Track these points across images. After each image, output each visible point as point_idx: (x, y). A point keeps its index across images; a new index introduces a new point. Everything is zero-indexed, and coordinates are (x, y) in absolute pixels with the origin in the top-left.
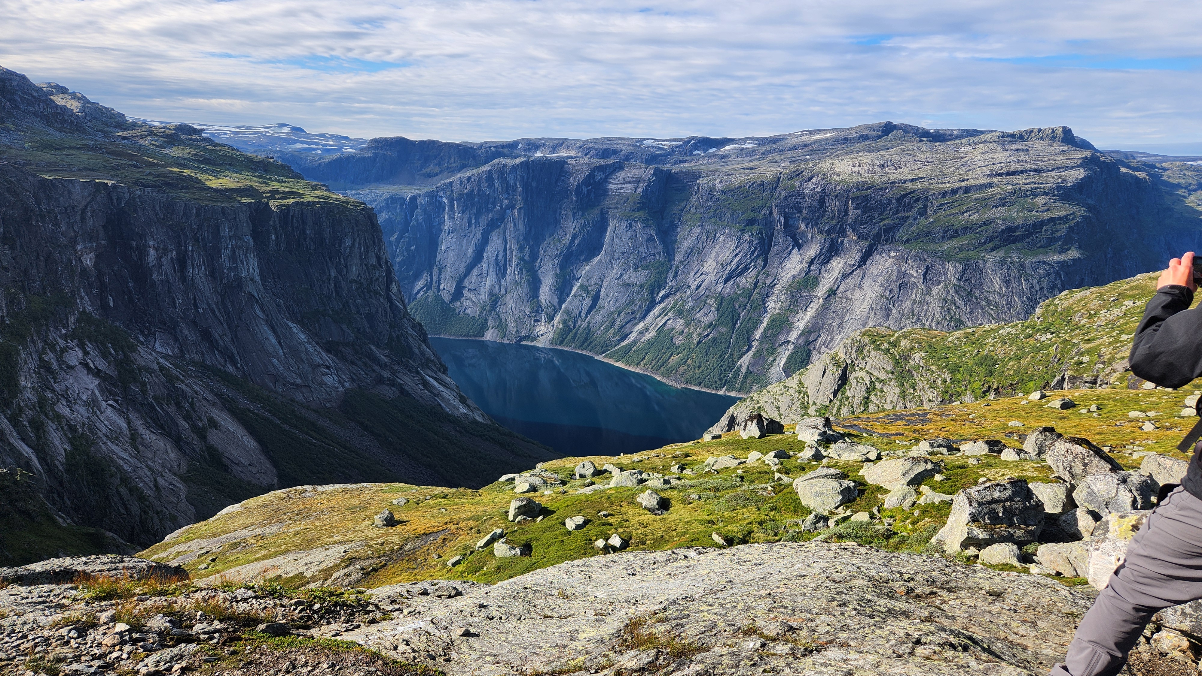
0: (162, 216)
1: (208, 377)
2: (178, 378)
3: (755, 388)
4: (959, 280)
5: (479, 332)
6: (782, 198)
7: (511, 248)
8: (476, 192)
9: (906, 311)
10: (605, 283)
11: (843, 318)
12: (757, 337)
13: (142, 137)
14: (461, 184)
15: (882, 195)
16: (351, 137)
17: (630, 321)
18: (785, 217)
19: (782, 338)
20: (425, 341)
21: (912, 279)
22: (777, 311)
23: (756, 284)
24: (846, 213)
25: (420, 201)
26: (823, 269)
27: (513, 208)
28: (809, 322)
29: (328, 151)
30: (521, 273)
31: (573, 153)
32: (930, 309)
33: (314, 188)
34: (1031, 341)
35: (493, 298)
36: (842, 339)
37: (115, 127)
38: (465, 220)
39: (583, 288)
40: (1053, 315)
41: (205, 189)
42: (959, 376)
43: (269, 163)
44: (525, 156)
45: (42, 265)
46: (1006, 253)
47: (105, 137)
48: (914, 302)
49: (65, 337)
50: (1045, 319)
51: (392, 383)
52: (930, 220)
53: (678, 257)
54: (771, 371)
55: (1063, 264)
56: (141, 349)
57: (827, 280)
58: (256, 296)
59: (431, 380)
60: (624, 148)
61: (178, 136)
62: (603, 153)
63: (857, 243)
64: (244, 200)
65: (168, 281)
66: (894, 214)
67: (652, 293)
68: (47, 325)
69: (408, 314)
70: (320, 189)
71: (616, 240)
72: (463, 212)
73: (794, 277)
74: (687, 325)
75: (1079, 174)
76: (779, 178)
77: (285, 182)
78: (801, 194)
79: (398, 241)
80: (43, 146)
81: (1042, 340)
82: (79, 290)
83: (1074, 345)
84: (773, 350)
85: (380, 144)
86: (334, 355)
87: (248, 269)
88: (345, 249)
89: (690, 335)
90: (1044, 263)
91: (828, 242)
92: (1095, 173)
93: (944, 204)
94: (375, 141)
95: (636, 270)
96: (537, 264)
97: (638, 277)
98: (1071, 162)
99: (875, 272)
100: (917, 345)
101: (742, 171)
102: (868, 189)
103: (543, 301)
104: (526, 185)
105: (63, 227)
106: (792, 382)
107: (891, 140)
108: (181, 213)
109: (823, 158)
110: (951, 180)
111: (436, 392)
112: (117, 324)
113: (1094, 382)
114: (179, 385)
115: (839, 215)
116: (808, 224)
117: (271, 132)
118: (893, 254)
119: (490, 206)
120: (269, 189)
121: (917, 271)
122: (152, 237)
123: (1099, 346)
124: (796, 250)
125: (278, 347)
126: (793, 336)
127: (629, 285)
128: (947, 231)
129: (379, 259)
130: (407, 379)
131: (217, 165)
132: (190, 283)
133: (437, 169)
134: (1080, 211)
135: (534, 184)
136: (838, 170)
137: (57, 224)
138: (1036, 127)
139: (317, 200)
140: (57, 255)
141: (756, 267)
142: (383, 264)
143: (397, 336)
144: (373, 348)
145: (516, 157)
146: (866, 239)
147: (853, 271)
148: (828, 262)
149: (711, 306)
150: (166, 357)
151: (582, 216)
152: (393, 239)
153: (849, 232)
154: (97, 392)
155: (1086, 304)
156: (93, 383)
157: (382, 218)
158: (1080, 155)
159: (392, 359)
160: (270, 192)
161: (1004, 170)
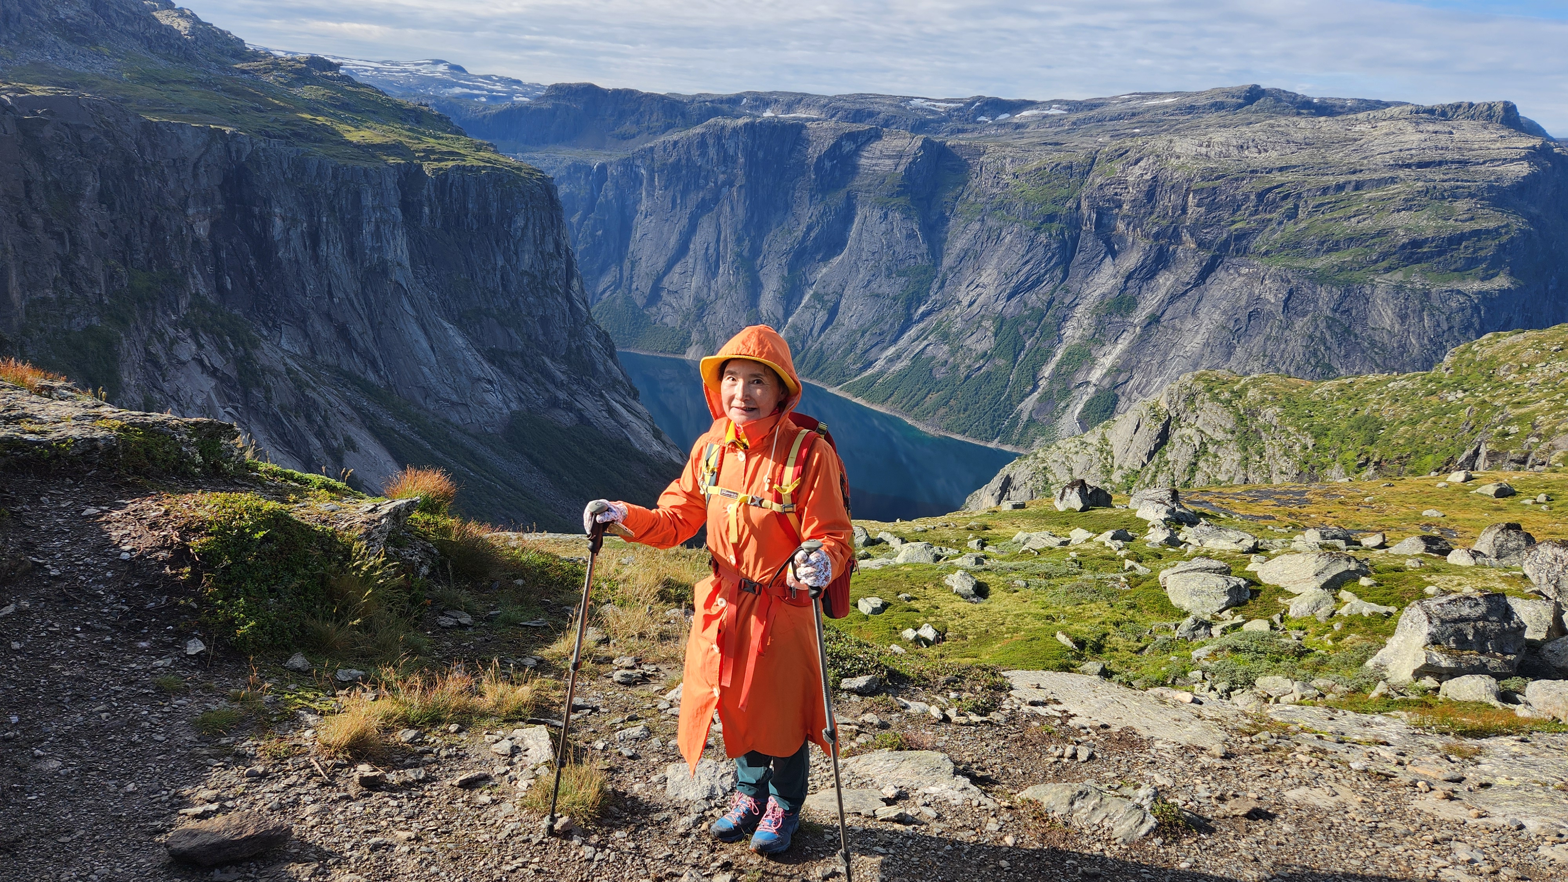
0: (290, 176)
1: (345, 385)
2: (308, 385)
3: (1037, 442)
4: (1335, 310)
5: (680, 348)
6: (1096, 186)
7: (725, 240)
8: (684, 162)
9: (1255, 350)
10: (847, 292)
11: (1166, 354)
12: (1046, 375)
13: (266, 71)
14: (665, 150)
15: (1237, 188)
16: (526, 81)
17: (877, 344)
18: (1098, 213)
19: (1080, 378)
20: (612, 356)
21: (1268, 307)
22: (1076, 341)
23: (1050, 303)
24: (1184, 210)
25: (612, 171)
26: (1145, 287)
27: (731, 185)
28: (1119, 358)
29: (495, 98)
30: (737, 273)
31: (814, 114)
32: (1290, 349)
33: (479, 148)
34: (1434, 400)
35: (700, 304)
36: (1163, 382)
37: (233, 56)
38: (669, 199)
39: (817, 297)
40: (1469, 366)
41: (342, 143)
42: (1326, 442)
43: (422, 112)
44: (750, 115)
45: (147, 231)
46: (1406, 276)
47: (220, 68)
48: (1268, 338)
49: (175, 325)
50: (1456, 370)
51: (569, 407)
52: (1302, 225)
53: (947, 262)
54: (1062, 421)
55: (1484, 296)
56: (265, 346)
57: (1149, 303)
58: (405, 286)
59: (618, 406)
60: (883, 109)
61: (310, 72)
62: (855, 115)
63: (1195, 252)
64: (391, 161)
65: (297, 261)
66: (1251, 215)
67: (908, 308)
68: (154, 309)
69: (593, 320)
70: (486, 150)
71: (864, 234)
72: (666, 189)
73: (1104, 295)
74: (953, 353)
75: (1523, 169)
76: (1094, 159)
77: (442, 138)
78: (1122, 182)
79: (581, 222)
80: (145, 78)
81: (1450, 399)
82: (191, 267)
83: (1496, 409)
84: (1066, 392)
85: (561, 91)
86: (499, 367)
87: (396, 251)
88: (516, 230)
89: (955, 367)
90: (1459, 292)
91: (1155, 249)
92: (1544, 169)
93: (1322, 205)
94: (556, 87)
95: (889, 276)
96: (759, 262)
97: (890, 287)
98: (1513, 154)
99: (1218, 294)
100: (1270, 397)
101: (1043, 147)
102: (1217, 178)
103: (764, 312)
104: (750, 155)
105: (172, 185)
106: (1093, 438)
107: (1256, 112)
108: (315, 174)
109: (1158, 133)
110: (1338, 171)
111: (624, 422)
112: (236, 312)
113: (1523, 461)
114: (308, 392)
115: (1173, 213)
116: (1129, 224)
117: (424, 71)
118: (1244, 270)
119: (702, 181)
120: (423, 146)
121: (1276, 296)
122: (278, 202)
123: (1534, 412)
124: (1109, 259)
125: (430, 352)
126: (1095, 375)
127: (878, 296)
128: (1324, 242)
129: (557, 245)
130: (588, 403)
131: (357, 112)
132: (324, 264)
133: (634, 129)
134: (1516, 223)
135: (761, 154)
136: (1178, 150)
137: (164, 181)
138: (1466, 100)
139: (482, 164)
140: (164, 220)
141: (1052, 280)
142: (563, 252)
143: (578, 348)
144: (547, 361)
145: (738, 117)
146: (1209, 248)
147: (1186, 291)
148: (1152, 278)
149: (987, 329)
150: (293, 356)
151: (822, 200)
152: (575, 219)
153: (1186, 236)
154: (213, 396)
155: (1517, 353)
156: (208, 384)
157: (563, 190)
158: (1526, 142)
159: (569, 377)
160: (424, 151)
161: (1415, 160)
